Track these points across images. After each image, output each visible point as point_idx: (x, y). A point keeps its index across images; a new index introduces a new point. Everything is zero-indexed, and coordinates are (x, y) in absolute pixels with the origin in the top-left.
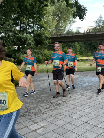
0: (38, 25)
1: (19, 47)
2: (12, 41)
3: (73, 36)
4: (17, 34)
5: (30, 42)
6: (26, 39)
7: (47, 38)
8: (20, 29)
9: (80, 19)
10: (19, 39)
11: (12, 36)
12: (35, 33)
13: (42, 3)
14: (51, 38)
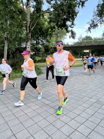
0: (46, 40)
1: (35, 53)
2: (32, 50)
3: (66, 47)
4: (35, 46)
5: (42, 50)
6: (40, 48)
7: (51, 48)
8: (36, 42)
9: (73, 38)
10: (36, 48)
11: (32, 47)
12: (45, 45)
13: (52, 30)
14: (54, 48)
